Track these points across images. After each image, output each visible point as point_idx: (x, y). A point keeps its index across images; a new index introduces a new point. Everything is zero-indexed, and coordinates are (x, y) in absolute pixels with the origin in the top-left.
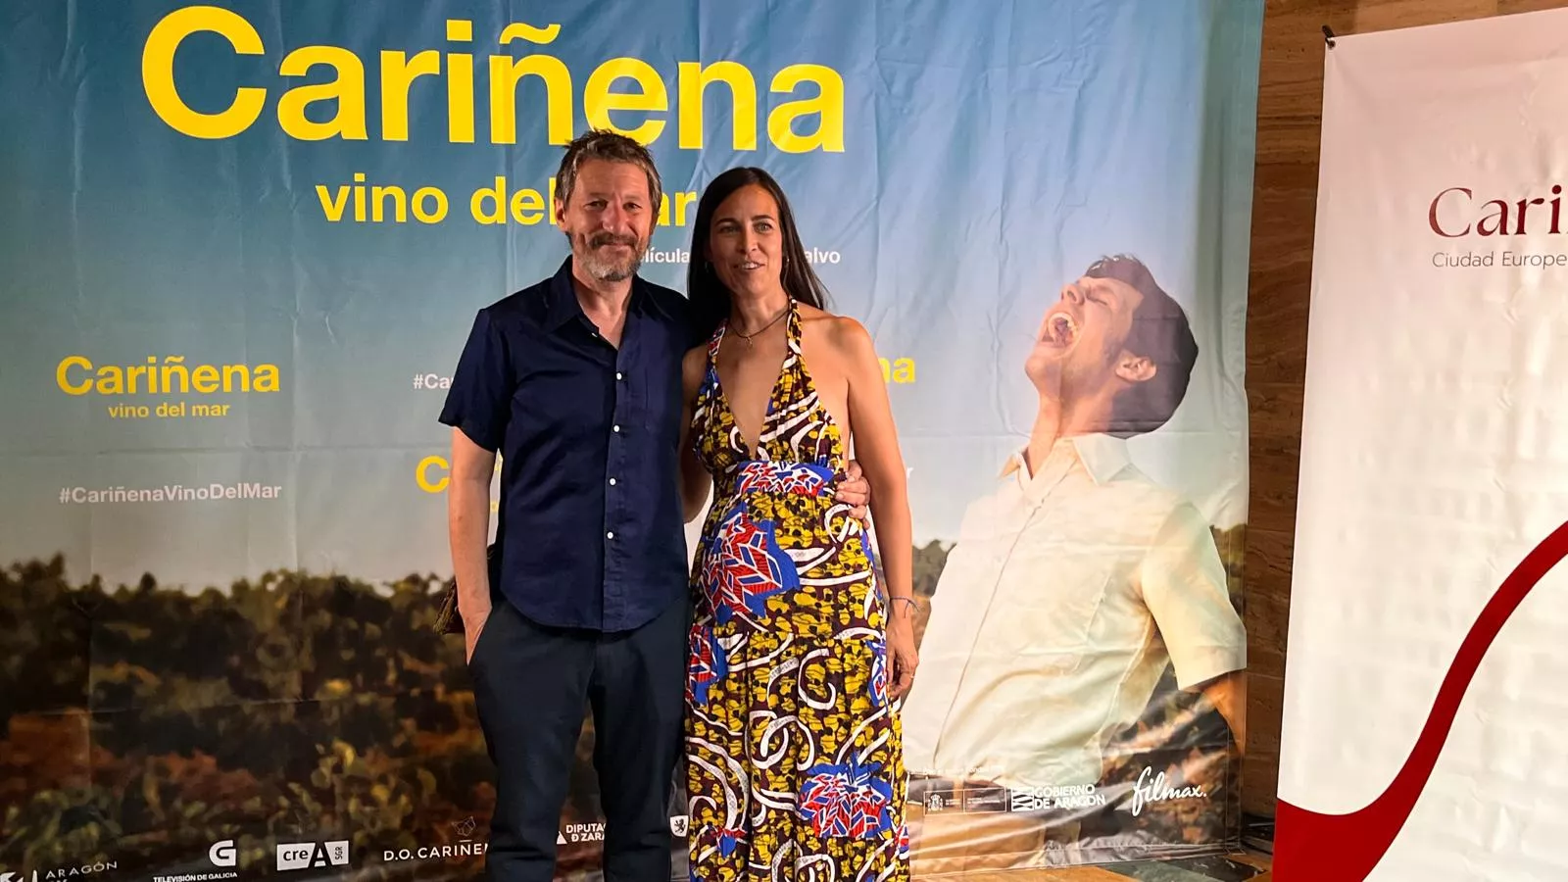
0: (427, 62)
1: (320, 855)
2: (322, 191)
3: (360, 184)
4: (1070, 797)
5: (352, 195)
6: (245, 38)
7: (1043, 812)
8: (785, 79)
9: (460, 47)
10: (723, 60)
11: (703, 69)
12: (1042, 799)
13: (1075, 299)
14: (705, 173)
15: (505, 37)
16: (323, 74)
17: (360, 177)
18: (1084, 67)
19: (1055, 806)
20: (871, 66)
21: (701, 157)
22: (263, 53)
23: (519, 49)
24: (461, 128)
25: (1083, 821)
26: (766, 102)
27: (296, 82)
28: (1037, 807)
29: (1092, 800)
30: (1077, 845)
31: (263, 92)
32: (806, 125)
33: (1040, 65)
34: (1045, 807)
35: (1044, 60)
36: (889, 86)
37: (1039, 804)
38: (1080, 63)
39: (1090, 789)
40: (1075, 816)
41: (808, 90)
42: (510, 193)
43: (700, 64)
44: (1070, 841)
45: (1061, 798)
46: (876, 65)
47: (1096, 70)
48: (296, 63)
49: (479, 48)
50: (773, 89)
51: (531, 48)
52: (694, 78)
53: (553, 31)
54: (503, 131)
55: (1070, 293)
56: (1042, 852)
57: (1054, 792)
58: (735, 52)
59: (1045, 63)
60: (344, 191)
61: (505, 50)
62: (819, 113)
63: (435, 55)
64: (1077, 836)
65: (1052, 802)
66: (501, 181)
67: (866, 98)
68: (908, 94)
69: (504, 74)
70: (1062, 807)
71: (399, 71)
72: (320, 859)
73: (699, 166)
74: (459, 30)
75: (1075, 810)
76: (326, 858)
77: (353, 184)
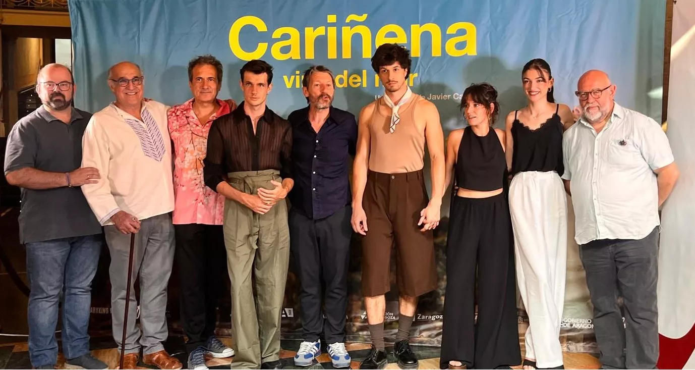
0: (321, 31)
1: (283, 312)
2: (285, 78)
3: (298, 75)
4: (580, 324)
5: (295, 79)
6: (261, 26)
7: (567, 329)
8: (452, 29)
9: (332, 25)
10: (428, 23)
11: (420, 27)
12: (567, 323)
13: (579, 112)
14: (421, 66)
15: (348, 21)
16: (286, 37)
17: (298, 72)
18: (582, 16)
19: (573, 327)
20: (488, 21)
21: (419, 60)
22: (267, 30)
23: (353, 24)
24: (332, 54)
25: (585, 335)
26: (445, 38)
27: (277, 40)
28: (564, 326)
29: (589, 326)
30: (582, 344)
31: (266, 44)
32: (461, 46)
33: (561, 16)
34: (568, 326)
35: (563, 14)
36: (496, 28)
37: (565, 325)
38: (580, 14)
39: (589, 321)
40: (581, 332)
41: (462, 32)
42: (349, 77)
43: (419, 25)
44: (578, 342)
45: (576, 324)
46: (490, 21)
47: (587, 18)
48: (277, 34)
49: (339, 25)
50: (447, 33)
51: (357, 23)
52: (416, 30)
53: (365, 16)
54: (347, 54)
55: (577, 110)
56: (565, 345)
57: (573, 321)
58: (433, 19)
59: (563, 16)
60: (293, 77)
61: (347, 25)
62: (466, 41)
63: (324, 27)
64: (582, 340)
65: (572, 325)
66: (345, 72)
67: (486, 34)
68: (504, 30)
69: (347, 33)
70: (576, 327)
71: (311, 34)
72: (284, 314)
73: (419, 63)
74: (332, 18)
75: (581, 329)
76: (286, 314)
77: (296, 75)
